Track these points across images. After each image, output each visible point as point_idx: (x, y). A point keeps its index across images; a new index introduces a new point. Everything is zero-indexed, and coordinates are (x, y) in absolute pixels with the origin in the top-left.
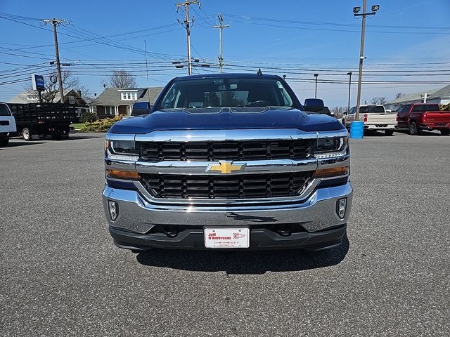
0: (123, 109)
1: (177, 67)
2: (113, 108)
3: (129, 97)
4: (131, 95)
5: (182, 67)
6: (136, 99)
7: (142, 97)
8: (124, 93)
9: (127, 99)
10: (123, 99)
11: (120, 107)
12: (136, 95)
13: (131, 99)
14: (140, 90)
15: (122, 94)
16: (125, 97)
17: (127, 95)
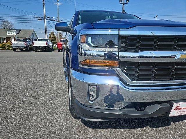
0: (8, 39)
1: (39, 20)
2: (3, 38)
3: (11, 34)
4: (12, 32)
5: (41, 20)
6: (15, 34)
7: (18, 33)
8: (9, 31)
9: (10, 34)
10: (8, 34)
11: (6, 38)
12: (15, 32)
13: (13, 34)
14: (17, 30)
15: (7, 32)
16: (9, 33)
17: (10, 32)
